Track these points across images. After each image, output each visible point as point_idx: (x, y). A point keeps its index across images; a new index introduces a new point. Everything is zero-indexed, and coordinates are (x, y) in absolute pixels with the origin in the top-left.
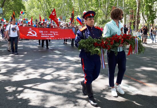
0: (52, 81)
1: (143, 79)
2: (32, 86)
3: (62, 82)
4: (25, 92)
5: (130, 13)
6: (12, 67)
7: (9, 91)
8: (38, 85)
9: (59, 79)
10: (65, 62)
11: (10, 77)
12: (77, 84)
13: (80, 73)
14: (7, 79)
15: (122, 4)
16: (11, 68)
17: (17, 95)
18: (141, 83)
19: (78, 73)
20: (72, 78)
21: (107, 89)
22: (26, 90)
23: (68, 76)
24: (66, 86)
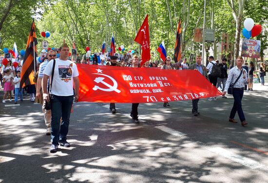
0: (118, 154)
1: (262, 146)
2: (88, 162)
3: (134, 155)
4: (79, 171)
5: (222, 38)
6: (42, 134)
7: (51, 171)
8: (96, 160)
9: (127, 150)
10: (128, 123)
11: (43, 149)
12: (159, 157)
13: (159, 139)
14: (40, 153)
15: (210, 24)
16: (39, 136)
17: (67, 176)
18: (260, 153)
19: (156, 140)
20: (148, 148)
21: (210, 162)
22: (79, 169)
23: (140, 146)
24: (143, 160)
